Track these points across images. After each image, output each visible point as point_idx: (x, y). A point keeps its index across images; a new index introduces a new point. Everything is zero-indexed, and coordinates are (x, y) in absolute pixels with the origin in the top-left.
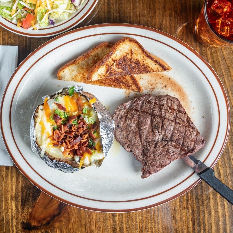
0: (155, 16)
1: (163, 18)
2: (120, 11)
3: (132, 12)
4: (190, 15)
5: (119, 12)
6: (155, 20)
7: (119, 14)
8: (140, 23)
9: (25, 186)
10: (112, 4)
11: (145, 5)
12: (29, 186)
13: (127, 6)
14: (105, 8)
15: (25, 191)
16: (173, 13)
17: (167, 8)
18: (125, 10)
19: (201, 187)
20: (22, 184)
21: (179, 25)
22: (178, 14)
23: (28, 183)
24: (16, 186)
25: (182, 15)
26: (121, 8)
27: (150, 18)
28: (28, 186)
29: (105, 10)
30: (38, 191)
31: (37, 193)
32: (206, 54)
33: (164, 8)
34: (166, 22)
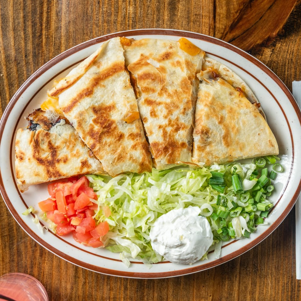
0: (84, 297)
1: (71, 293)
6: (84, 291)
8: (110, 287)
19: (26, 10)
27: (92, 296)
30: (293, 20)
31: (296, 17)
32: (3, 230)
34: (66, 287)
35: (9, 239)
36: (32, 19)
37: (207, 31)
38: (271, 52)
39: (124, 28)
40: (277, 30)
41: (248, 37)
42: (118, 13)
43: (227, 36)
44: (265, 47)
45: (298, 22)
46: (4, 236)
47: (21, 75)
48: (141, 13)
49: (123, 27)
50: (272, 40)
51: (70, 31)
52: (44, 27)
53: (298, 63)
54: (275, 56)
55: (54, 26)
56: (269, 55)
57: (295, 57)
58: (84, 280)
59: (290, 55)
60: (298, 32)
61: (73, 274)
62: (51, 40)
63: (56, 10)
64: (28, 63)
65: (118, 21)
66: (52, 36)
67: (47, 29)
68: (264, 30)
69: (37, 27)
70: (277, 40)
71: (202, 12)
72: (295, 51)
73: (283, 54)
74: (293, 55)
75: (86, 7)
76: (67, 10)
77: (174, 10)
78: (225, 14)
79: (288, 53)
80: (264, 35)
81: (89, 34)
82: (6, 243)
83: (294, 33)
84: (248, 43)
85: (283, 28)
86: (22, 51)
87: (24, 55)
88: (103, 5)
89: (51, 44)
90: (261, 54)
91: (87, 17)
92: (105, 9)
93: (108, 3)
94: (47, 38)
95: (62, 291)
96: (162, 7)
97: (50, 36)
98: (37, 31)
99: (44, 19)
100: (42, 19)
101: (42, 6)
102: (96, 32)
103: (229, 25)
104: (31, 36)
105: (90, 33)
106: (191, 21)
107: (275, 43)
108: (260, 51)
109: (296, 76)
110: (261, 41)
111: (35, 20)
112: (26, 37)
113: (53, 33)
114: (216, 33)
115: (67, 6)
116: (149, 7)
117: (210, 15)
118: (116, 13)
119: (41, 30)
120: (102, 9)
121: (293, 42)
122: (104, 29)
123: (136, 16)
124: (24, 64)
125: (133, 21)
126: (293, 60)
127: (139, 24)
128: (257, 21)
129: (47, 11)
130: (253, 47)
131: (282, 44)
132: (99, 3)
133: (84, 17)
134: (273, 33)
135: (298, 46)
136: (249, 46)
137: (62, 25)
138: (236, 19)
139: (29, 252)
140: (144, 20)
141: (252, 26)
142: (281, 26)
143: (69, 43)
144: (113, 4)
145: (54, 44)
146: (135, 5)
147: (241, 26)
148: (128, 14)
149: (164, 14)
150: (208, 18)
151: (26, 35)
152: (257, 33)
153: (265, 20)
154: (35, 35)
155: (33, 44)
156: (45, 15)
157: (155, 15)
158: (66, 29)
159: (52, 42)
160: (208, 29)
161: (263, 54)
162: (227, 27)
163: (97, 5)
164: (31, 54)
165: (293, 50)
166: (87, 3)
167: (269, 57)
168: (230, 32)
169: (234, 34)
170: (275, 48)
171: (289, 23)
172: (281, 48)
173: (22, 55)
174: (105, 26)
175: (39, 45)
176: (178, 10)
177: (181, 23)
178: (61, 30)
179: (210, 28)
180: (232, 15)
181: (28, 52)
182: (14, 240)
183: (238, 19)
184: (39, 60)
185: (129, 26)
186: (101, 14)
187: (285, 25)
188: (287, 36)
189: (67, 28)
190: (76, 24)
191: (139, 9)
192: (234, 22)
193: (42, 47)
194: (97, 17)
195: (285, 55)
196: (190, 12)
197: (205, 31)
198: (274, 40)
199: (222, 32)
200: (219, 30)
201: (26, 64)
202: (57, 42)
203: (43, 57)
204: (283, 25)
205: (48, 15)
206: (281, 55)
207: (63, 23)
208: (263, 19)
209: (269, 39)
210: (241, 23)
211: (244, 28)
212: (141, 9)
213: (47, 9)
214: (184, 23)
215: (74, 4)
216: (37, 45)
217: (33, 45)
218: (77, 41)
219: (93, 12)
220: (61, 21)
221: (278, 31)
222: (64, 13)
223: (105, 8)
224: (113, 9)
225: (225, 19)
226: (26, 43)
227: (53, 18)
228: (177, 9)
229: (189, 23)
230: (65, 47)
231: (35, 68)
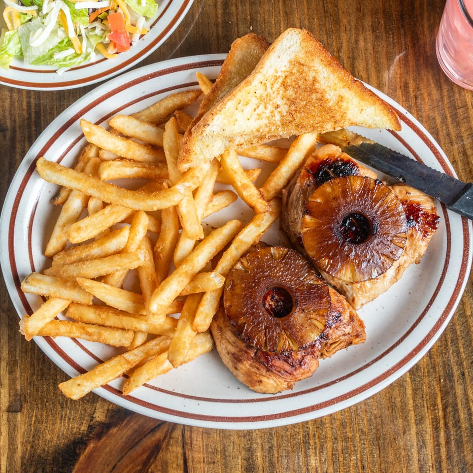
0: (338, 30)
1: (358, 34)
2: (253, 22)
3: (282, 22)
4: (423, 26)
5: (250, 22)
6: (340, 39)
7: (251, 28)
9: (32, 456)
10: (234, 6)
11: (313, 5)
12: (41, 457)
13: (271, 9)
14: (217, 16)
15: (32, 469)
16: (382, 22)
17: (366, 11)
18: (266, 17)
20: (24, 453)
21: (396, 48)
22: (394, 23)
23: (37, 449)
24: (8, 458)
25: (403, 26)
26: (256, 12)
27: (327, 34)
28: (39, 456)
29: (218, 20)
32: (466, 115)
33: (359, 10)
34: (365, 42)
35: (455, 103)
36: (461, 431)
37: (195, 439)
38: (94, 416)
39: (321, 432)
40: (88, 452)
41: (131, 436)
42: (333, 454)
43: (164, 435)
44: (104, 424)
45: (56, 467)
46: (462, 107)
47: (467, 345)
48: (298, 458)
49: (323, 433)
50: (94, 435)
51: (402, 418)
52: (442, 422)
53: (52, 404)
54: (88, 411)
55: (427, 424)
56: (97, 411)
57: (57, 412)
58: (341, 55)
59: (66, 415)
60: (56, 451)
61: (357, 61)
62: (428, 402)
63: (427, 449)
64: (458, 364)
65: (331, 441)
66: (428, 409)
67: (437, 419)
68: (108, 449)
69: (452, 420)
70: (86, 436)
71: (206, 469)
72: (58, 421)
73: (76, 415)
74: (60, 416)
75: (381, 459)
76: (409, 450)
77: (248, 467)
78: (169, 468)
79: (68, 417)
80: (108, 441)
81: (372, 417)
82: (459, 97)
83: (61, 450)
84: (131, 427)
85: (78, 455)
86: (470, 382)
87: (466, 375)
88: (357, 464)
89: (428, 397)
90: (109, 411)
91: (379, 443)
92: (353, 458)
93: (349, 468)
94: (435, 405)
95: (371, 36)
96: (266, 470)
97: (432, 408)
98: (452, 414)
99: (442, 434)
100: (446, 433)
101: (447, 455)
102: (362, 421)
103: (162, 451)
104: (458, 405)
105: (371, 419)
106: (221, 453)
107: (90, 430)
108: (112, 417)
109: (54, 383)
110: (111, 431)
111: (457, 431)
112: (466, 403)
113: (427, 414)
114: (180, 438)
115: (410, 458)
116: (287, 468)
117: (193, 464)
118: (335, 455)
119: (445, 417)
120: (357, 457)
121: (63, 435)
122: (350, 427)
123: (305, 453)
124: (464, 363)
125: (309, 443)
126: (60, 407)
127: (298, 440)
128: (120, 462)
129: (439, 446)
130: (123, 421)
131: (78, 430)
132: (363, 467)
133: (384, 443)
134: (93, 447)
135: (54, 429)
136: (128, 422)
137: (415, 427)
138: (153, 463)
139: (424, 88)
140: (292, 447)
141: (126, 454)
142: (82, 458)
143: (401, 401)
144: (342, 468)
145: (423, 397)
146: (308, 469)
147: (144, 451)
148: (318, 453)
149: (263, 458)
150: (196, 460)
151: (467, 407)
152: (118, 444)
153: (108, 466)
154: (453, 407)
155: (455, 395)
156: (442, 440)
157: (276, 456)
158: (408, 421)
159: (426, 400)
160: (194, 442)
161: (106, 412)
162: (165, 449)
163: (366, 464)
164: (456, 378)
165: (61, 423)
166: (380, 464)
167: (97, 408)
168: (159, 440)
169: (153, 439)
170: (90, 423)
171: (71, 465)
172: (80, 424)
173: (469, 375)
174: (351, 432)
175: (445, 393)
176: (242, 467)
177: (236, 448)
178: (416, 420)
179: (191, 443)
180: (159, 467)
181: (461, 381)
182: (448, 103)
183: (149, 463)
184: (443, 371)
185: (314, 435)
186: (357, 450)
187: (76, 460)
188: (72, 444)
189: (406, 423)
190: (394, 431)
191: (301, 463)
192: (156, 457)
193: (441, 390)
194: (364, 444)
195: (72, 414)
196: (223, 467)
197: (198, 439)
198: (91, 435)
199: (171, 440)
200: (177, 442)
201: (462, 363)
202: (419, 401)
203: (438, 375)
204: (78, 460)
205: (438, 441)
206: (79, 413)
207: (414, 430)
208: (110, 467)
209: (99, 436)
210: (145, 456)
211: (138, 449)
212: (298, 463)
213: (440, 450)
214: (231, 448)
215: (401, 461)
216: (449, 392)
217: (455, 393)
218: (389, 405)
219: (370, 451)
220: (417, 434)
221: (87, 450)
222: (413, 446)
223: (352, 461)
224: (341, 459)
225: (169, 461)
226: (466, 394)
227: (429, 437)
228: (243, 469)
229: (224, 448)
230: (407, 395)
231: (448, 357)
